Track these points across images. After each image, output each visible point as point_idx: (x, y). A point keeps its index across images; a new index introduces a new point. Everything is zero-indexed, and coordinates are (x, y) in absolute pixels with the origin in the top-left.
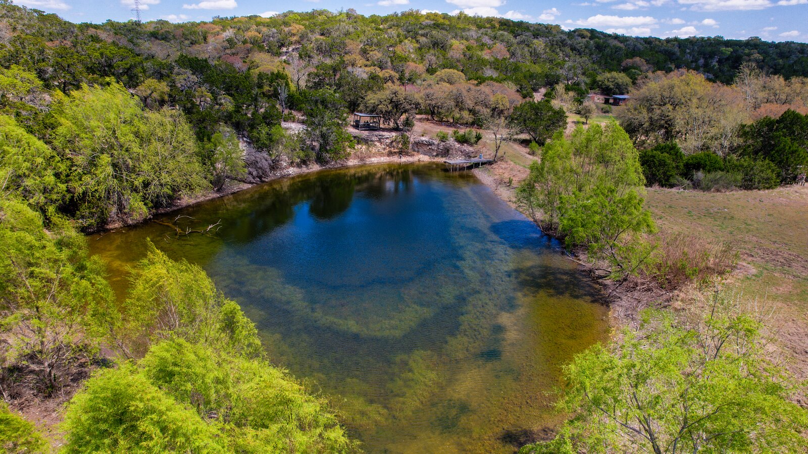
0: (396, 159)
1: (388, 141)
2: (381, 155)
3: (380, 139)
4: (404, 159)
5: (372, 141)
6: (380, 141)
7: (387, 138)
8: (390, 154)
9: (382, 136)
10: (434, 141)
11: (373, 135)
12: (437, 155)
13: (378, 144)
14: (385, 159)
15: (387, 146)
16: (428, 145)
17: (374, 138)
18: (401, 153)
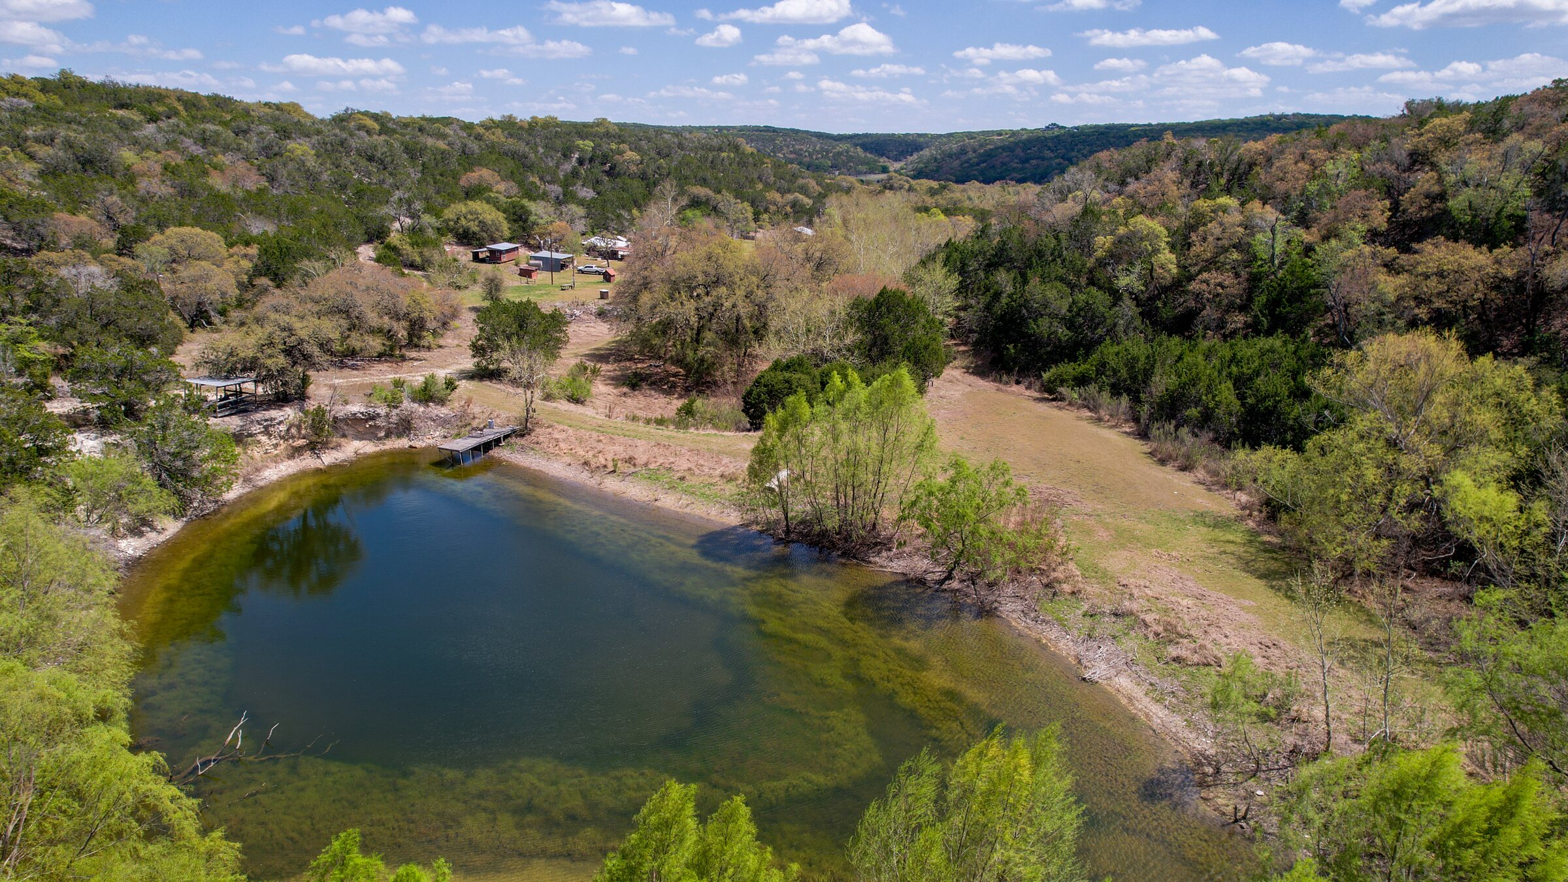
0: (308, 462)
1: (283, 428)
2: (276, 460)
3: (266, 428)
4: (328, 458)
5: (251, 435)
6: (267, 432)
7: (281, 423)
8: (296, 452)
9: (272, 419)
10: (378, 411)
11: (252, 422)
12: (387, 436)
13: (264, 439)
14: (288, 467)
15: (282, 438)
16: (366, 421)
17: (256, 429)
18: (313, 447)
